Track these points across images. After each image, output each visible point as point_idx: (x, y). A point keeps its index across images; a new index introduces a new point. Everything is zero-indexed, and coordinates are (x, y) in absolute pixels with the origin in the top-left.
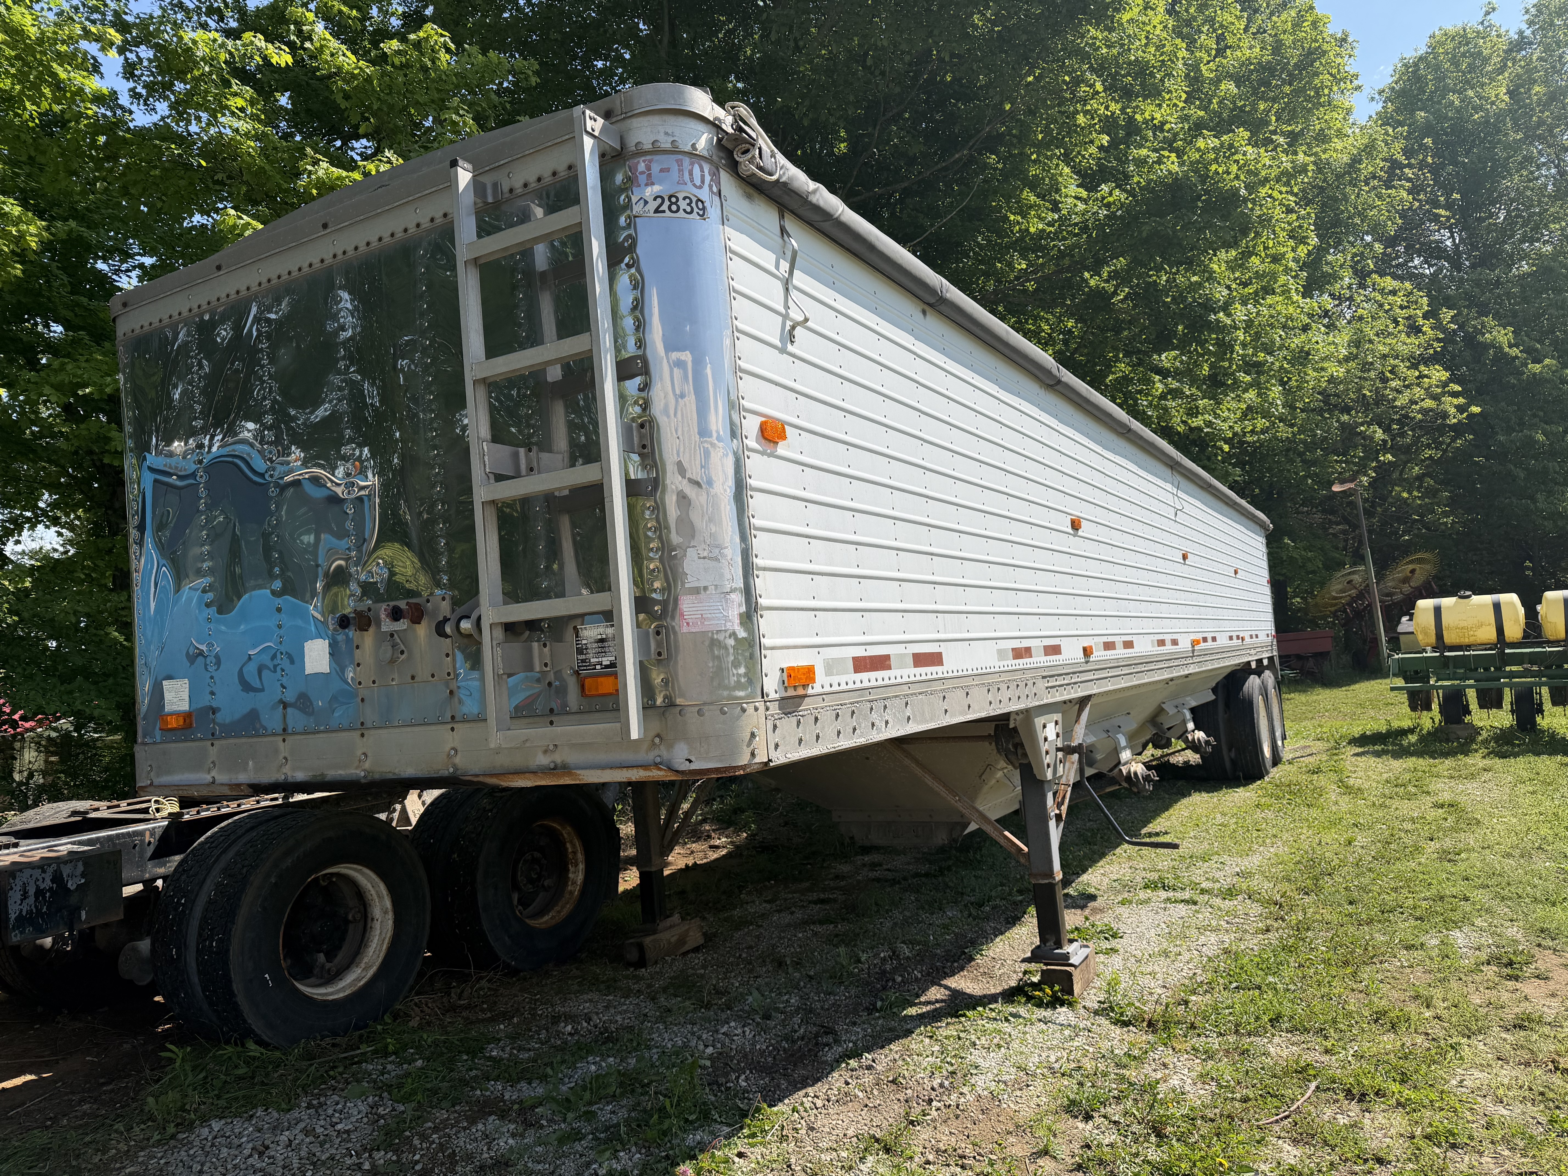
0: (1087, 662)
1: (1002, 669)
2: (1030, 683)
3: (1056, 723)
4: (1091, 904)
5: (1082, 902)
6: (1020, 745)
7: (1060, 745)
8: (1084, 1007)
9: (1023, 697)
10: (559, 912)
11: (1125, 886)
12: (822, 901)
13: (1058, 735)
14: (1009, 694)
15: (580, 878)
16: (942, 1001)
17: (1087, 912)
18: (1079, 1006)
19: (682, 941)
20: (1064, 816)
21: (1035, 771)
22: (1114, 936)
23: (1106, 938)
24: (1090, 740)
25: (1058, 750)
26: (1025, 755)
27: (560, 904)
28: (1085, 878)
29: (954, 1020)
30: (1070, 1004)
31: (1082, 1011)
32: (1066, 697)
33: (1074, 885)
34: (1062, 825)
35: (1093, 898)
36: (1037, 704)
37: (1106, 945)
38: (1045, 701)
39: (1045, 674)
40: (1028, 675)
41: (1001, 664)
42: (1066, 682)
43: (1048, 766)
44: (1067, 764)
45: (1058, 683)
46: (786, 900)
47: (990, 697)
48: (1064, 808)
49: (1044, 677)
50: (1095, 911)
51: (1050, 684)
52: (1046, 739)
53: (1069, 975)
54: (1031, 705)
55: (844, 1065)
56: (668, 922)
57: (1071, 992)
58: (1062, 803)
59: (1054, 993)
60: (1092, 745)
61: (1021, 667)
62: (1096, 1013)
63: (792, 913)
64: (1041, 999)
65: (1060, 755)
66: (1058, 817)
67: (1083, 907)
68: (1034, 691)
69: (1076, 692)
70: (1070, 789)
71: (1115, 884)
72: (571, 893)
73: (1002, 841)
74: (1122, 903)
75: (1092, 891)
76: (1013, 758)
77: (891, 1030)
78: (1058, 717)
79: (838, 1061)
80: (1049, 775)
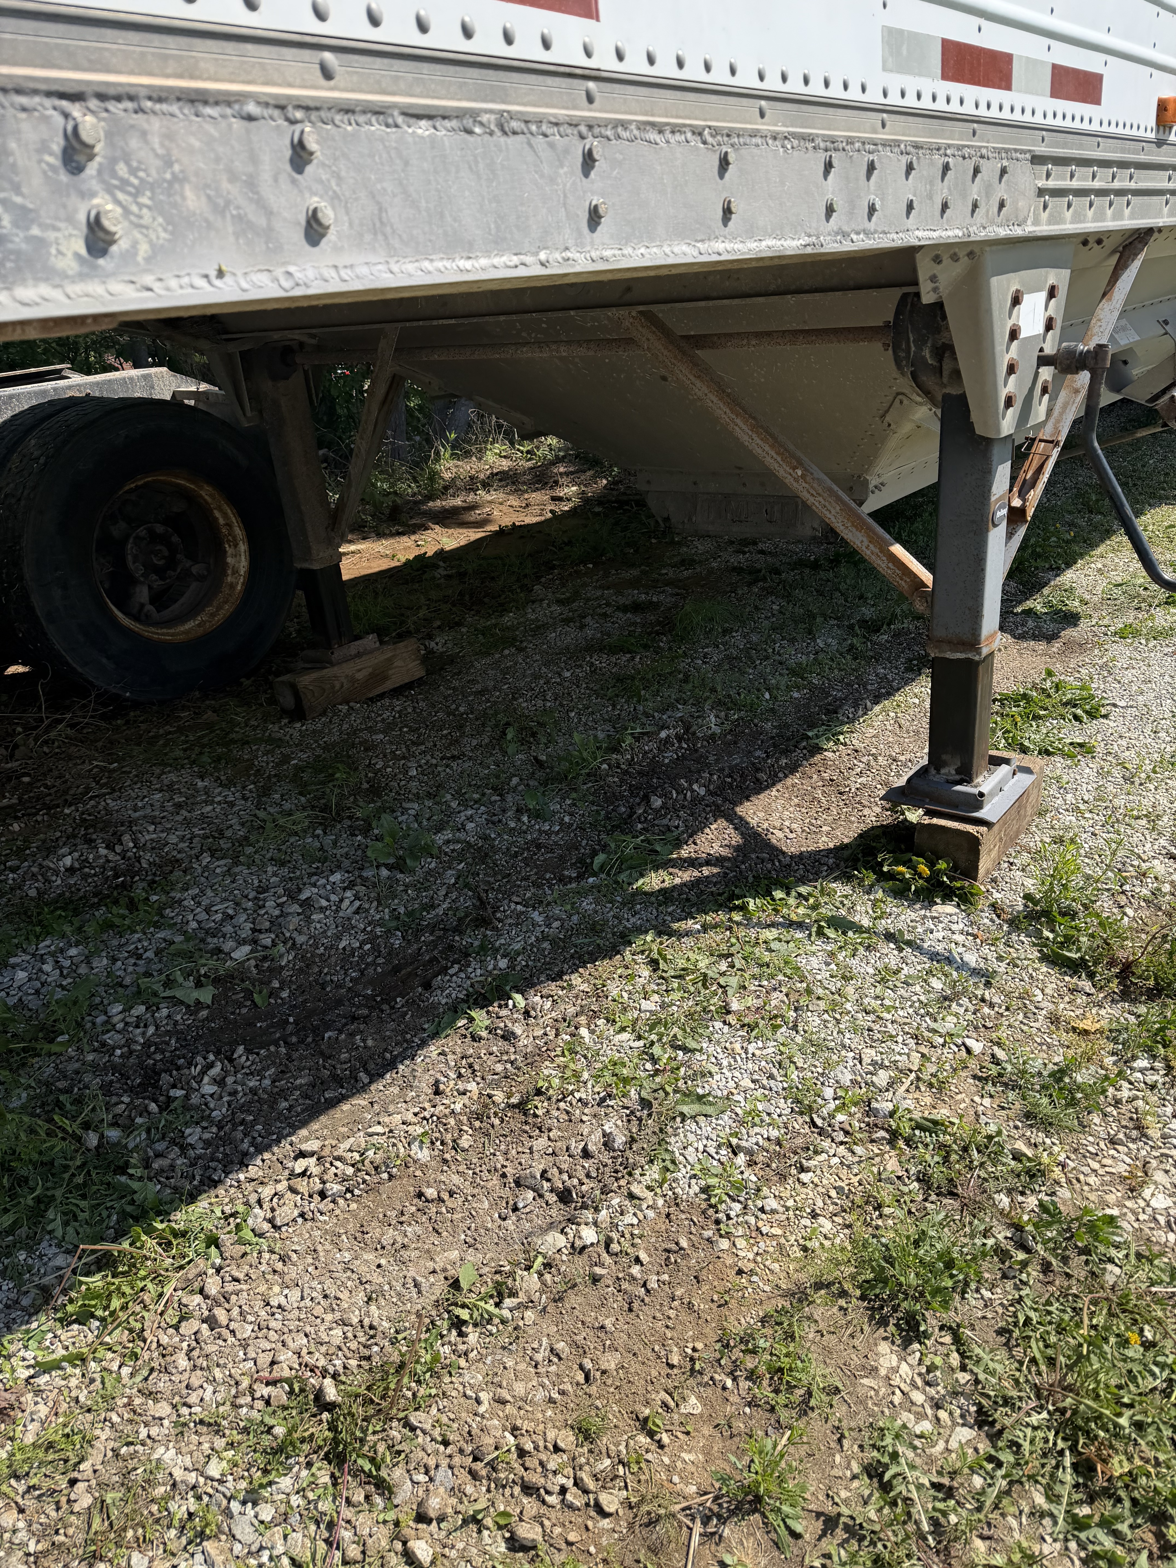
0: (1160, 143)
1: (894, 99)
2: (990, 169)
3: (1052, 293)
4: (1069, 633)
5: (1051, 627)
6: (946, 350)
7: (1049, 349)
8: (994, 906)
9: (959, 209)
10: (213, 615)
11: (1132, 598)
12: (637, 608)
13: (1049, 325)
14: (908, 189)
15: (243, 564)
16: (719, 861)
17: (1057, 645)
18: (982, 903)
19: (379, 676)
20: (1030, 512)
21: (974, 417)
22: (1092, 714)
23: (1076, 718)
24: (1126, 340)
25: (1044, 361)
26: (956, 374)
27: (215, 603)
28: (1069, 576)
29: (722, 916)
30: (965, 899)
31: (986, 918)
32: (1090, 225)
33: (1046, 591)
34: (1022, 531)
35: (1071, 619)
36: (1003, 232)
37: (1072, 734)
38: (1029, 229)
39: (1041, 149)
40: (989, 140)
41: (895, 82)
42: (1097, 184)
43: (1009, 402)
44: (1063, 395)
45: (1075, 184)
46: (588, 600)
47: (832, 188)
48: (1035, 495)
49: (1037, 160)
50: (1071, 647)
51: (1052, 184)
52: (1014, 334)
53: (974, 844)
54: (982, 235)
55: (462, 1023)
56: (354, 647)
57: (970, 872)
58: (1033, 485)
59: (935, 875)
60: (1130, 350)
61: (968, 109)
62: (1014, 923)
63: (582, 627)
64: (907, 884)
65: (1046, 373)
66: (1016, 516)
67: (1050, 638)
68: (1001, 191)
69: (1118, 216)
70: (1055, 453)
71: (1117, 591)
72: (232, 586)
73: (881, 565)
74: (1121, 634)
75: (1074, 605)
76: (929, 381)
77: (595, 929)
78: (1059, 277)
79: (456, 1010)
80: (1007, 424)
